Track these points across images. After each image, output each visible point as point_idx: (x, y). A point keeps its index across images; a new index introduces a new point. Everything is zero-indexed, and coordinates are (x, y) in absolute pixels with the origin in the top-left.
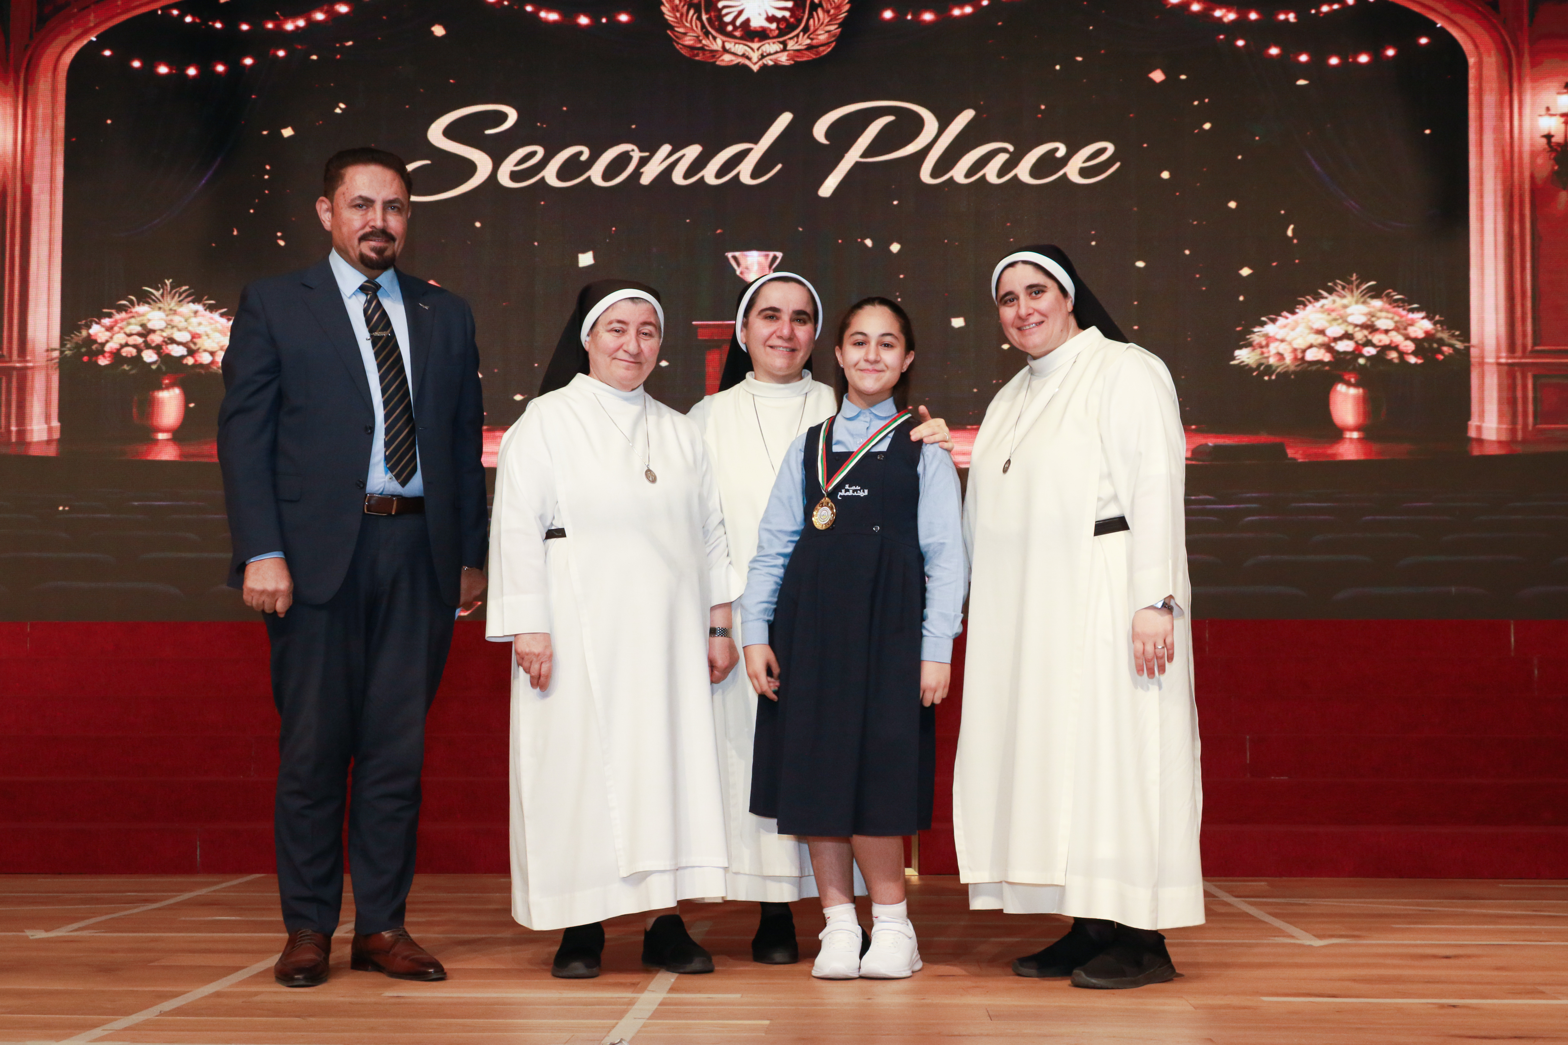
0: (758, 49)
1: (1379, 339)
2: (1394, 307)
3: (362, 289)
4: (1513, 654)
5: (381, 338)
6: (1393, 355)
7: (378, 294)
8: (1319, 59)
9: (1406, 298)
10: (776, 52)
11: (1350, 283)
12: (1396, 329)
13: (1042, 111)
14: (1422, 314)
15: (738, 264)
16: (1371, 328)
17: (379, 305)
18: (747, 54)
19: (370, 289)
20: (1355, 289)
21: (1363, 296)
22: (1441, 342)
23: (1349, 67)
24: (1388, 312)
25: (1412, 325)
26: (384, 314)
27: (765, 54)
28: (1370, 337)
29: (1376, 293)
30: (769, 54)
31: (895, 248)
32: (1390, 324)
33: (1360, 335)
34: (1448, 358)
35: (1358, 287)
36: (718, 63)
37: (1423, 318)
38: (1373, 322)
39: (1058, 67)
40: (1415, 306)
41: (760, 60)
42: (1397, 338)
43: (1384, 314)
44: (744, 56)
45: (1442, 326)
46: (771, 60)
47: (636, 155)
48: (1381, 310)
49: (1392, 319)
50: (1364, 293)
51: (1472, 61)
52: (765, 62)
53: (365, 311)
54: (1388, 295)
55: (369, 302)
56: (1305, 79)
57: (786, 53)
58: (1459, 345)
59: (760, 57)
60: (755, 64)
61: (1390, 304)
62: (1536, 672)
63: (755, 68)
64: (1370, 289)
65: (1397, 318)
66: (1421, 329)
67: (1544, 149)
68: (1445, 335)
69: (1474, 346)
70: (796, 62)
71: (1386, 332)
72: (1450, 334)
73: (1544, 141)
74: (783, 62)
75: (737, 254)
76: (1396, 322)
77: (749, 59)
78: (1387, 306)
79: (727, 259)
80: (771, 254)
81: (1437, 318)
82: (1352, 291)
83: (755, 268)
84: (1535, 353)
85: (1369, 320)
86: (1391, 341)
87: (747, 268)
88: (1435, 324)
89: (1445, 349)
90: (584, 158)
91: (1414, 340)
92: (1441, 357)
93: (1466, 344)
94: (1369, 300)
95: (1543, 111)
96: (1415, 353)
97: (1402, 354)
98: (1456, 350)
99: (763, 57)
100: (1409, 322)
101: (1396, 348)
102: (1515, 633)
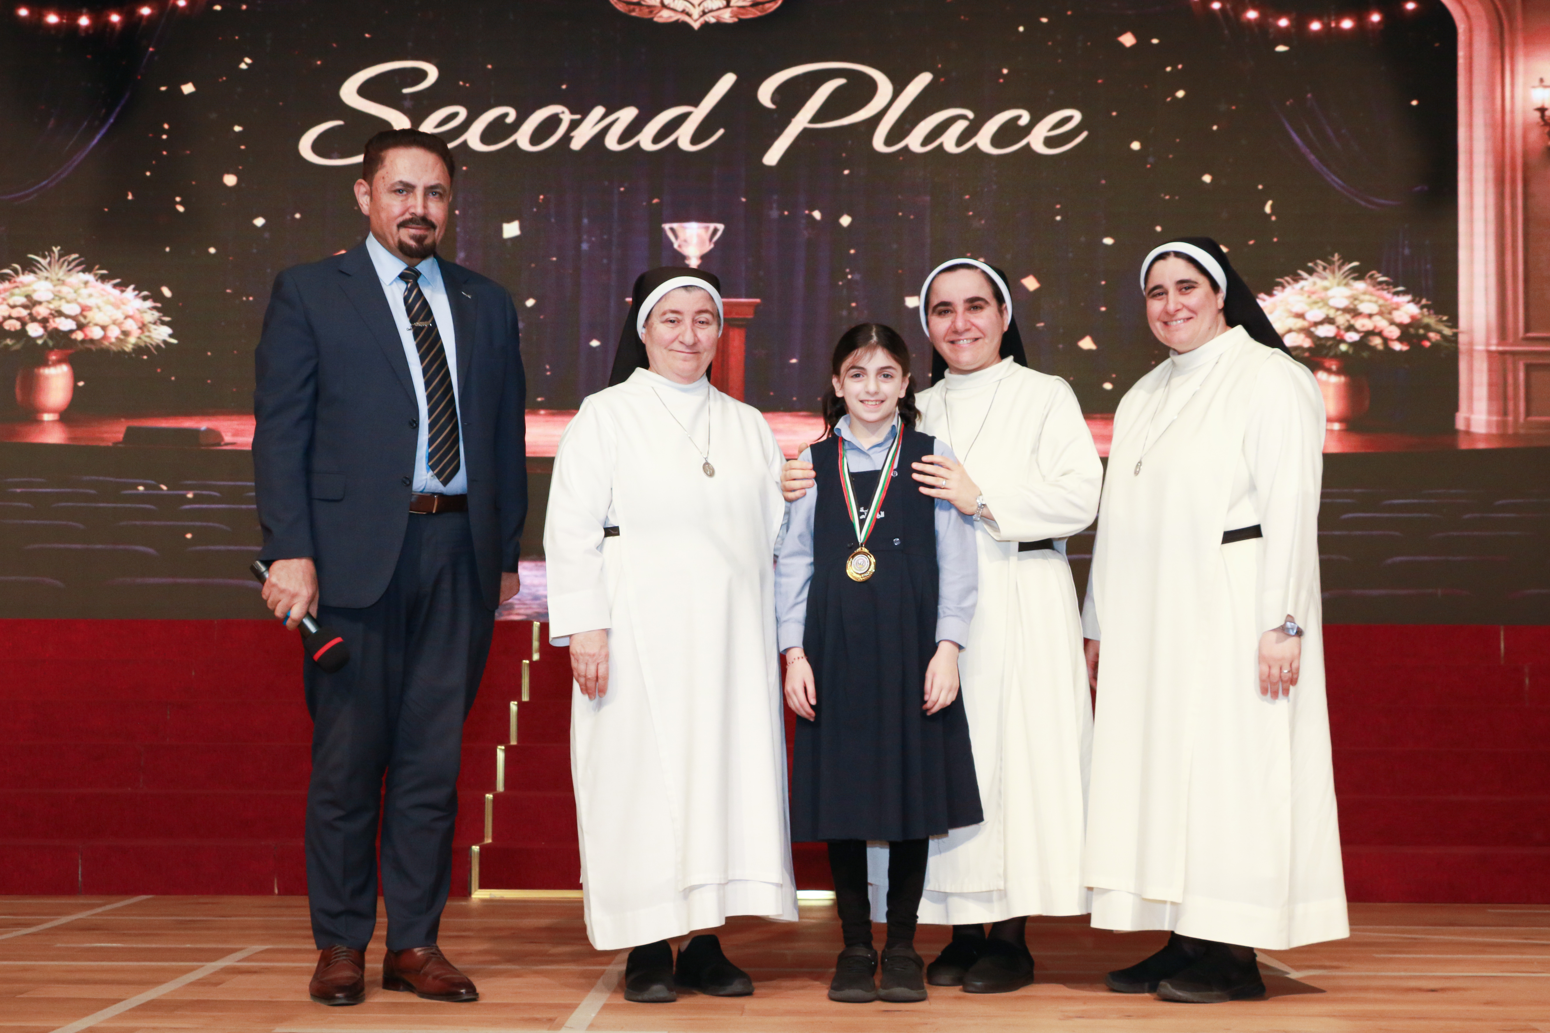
0: (699, 5)
1: (1363, 324)
2: (1378, 290)
3: (402, 277)
4: (1502, 662)
5: (422, 328)
6: (1377, 342)
7: (420, 281)
8: (1300, 24)
9: (1391, 281)
10: (719, 9)
11: (1330, 263)
12: (1381, 313)
13: (1004, 76)
14: (1408, 298)
15: (676, 237)
16: (1355, 312)
17: (420, 294)
18: (687, 10)
19: (410, 277)
20: (1336, 270)
21: (1346, 277)
22: (1428, 328)
23: (1331, 34)
24: (1371, 294)
25: (1397, 309)
26: (425, 304)
27: (706, 10)
28: (1352, 322)
29: (1359, 274)
30: (711, 11)
31: (845, 221)
32: (1372, 308)
33: (1342, 320)
34: (1435, 346)
35: (1340, 268)
36: (656, 19)
37: (1409, 302)
38: (1355, 306)
39: (1021, 29)
40: (1401, 288)
41: (701, 16)
42: (1381, 323)
43: (1367, 297)
44: (684, 12)
45: (1429, 311)
46: (713, 17)
47: (567, 117)
48: (1365, 293)
49: (1376, 302)
50: (1347, 273)
51: (1461, 27)
52: (707, 19)
53: (406, 300)
54: (1371, 277)
55: (409, 291)
56: (1285, 44)
57: (729, 10)
58: (1447, 332)
59: (701, 13)
60: (696, 21)
61: (1374, 286)
62: (1527, 681)
63: (696, 25)
64: (1353, 270)
65: (1381, 302)
66: (1407, 313)
67: (1538, 123)
68: (1431, 320)
69: (1463, 332)
70: (740, 20)
71: (1370, 316)
72: (1438, 319)
73: (1537, 114)
74: (726, 19)
75: (675, 225)
76: (1380, 306)
77: (689, 15)
78: (1371, 289)
79: (663, 231)
80: (712, 226)
81: (1424, 301)
82: (1333, 272)
83: (695, 240)
84: (1527, 339)
85: (1352, 303)
86: (1375, 327)
87: (685, 241)
88: (1422, 307)
89: (1432, 335)
90: (510, 120)
91: (1400, 326)
92: (1427, 344)
93: (1455, 330)
94: (1352, 282)
95: (1537, 83)
96: (1400, 339)
97: (1386, 340)
98: (1444, 337)
99: (704, 13)
100: (1394, 306)
101: (1380, 334)
102: (1506, 639)
